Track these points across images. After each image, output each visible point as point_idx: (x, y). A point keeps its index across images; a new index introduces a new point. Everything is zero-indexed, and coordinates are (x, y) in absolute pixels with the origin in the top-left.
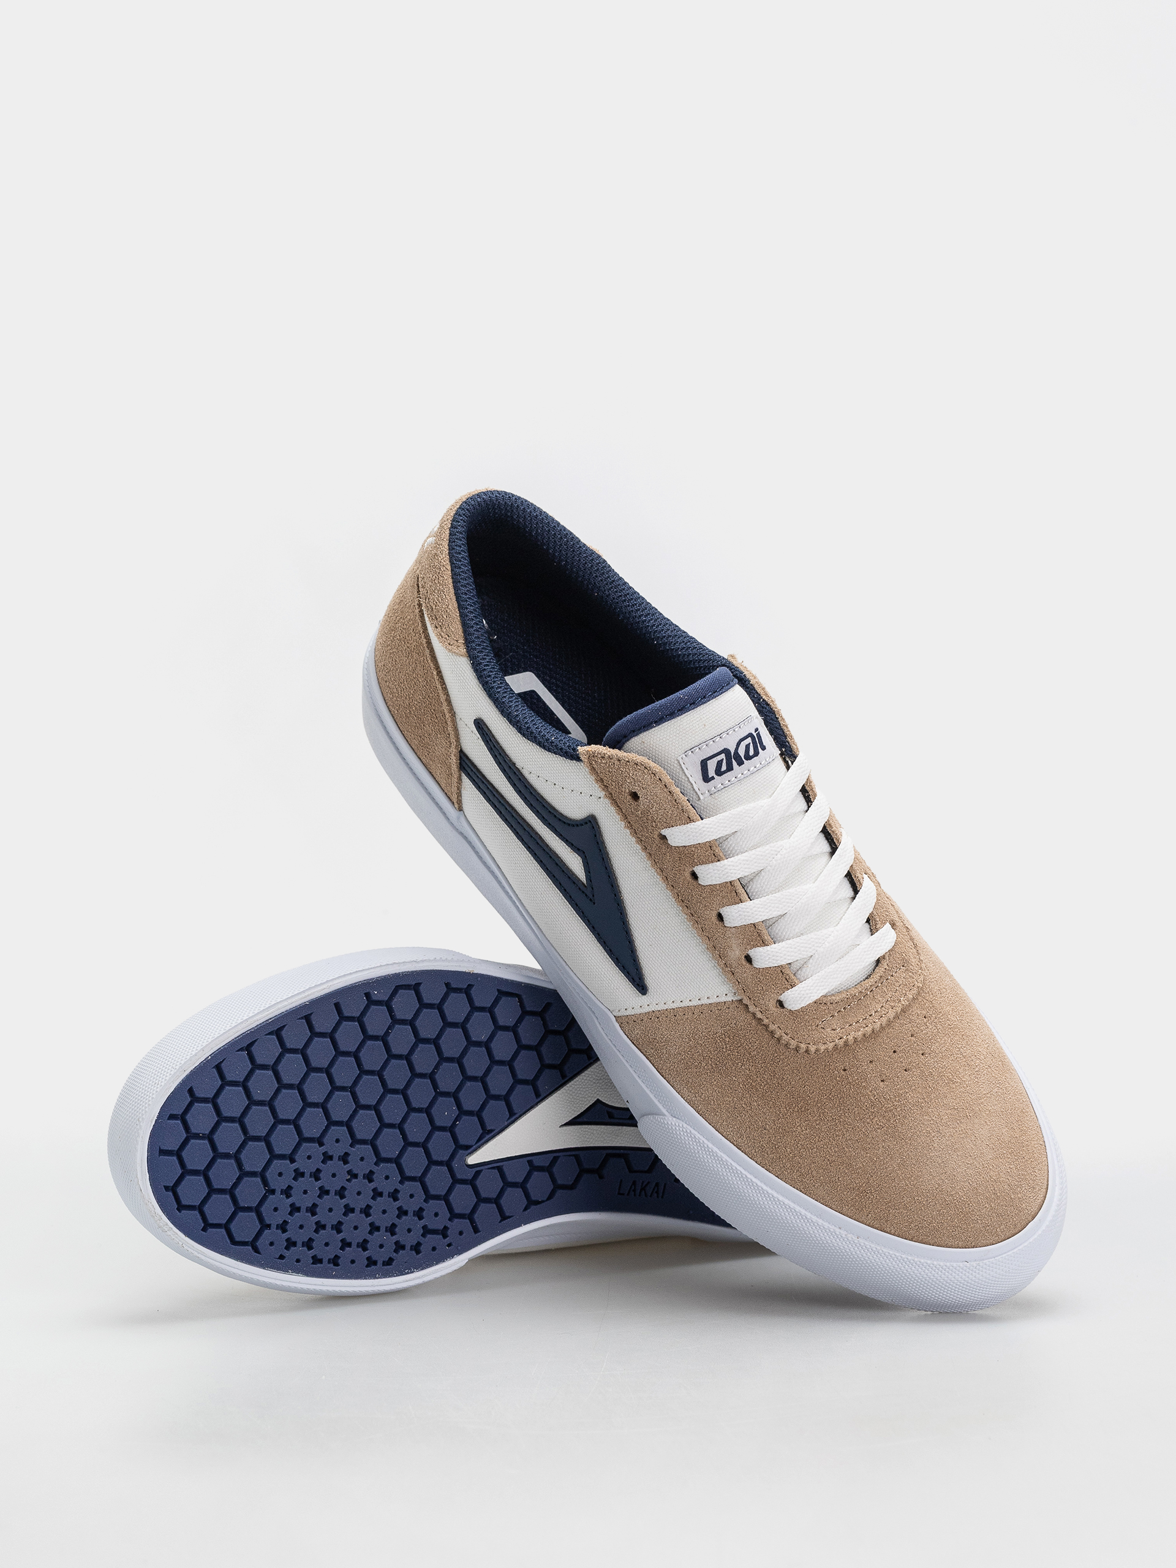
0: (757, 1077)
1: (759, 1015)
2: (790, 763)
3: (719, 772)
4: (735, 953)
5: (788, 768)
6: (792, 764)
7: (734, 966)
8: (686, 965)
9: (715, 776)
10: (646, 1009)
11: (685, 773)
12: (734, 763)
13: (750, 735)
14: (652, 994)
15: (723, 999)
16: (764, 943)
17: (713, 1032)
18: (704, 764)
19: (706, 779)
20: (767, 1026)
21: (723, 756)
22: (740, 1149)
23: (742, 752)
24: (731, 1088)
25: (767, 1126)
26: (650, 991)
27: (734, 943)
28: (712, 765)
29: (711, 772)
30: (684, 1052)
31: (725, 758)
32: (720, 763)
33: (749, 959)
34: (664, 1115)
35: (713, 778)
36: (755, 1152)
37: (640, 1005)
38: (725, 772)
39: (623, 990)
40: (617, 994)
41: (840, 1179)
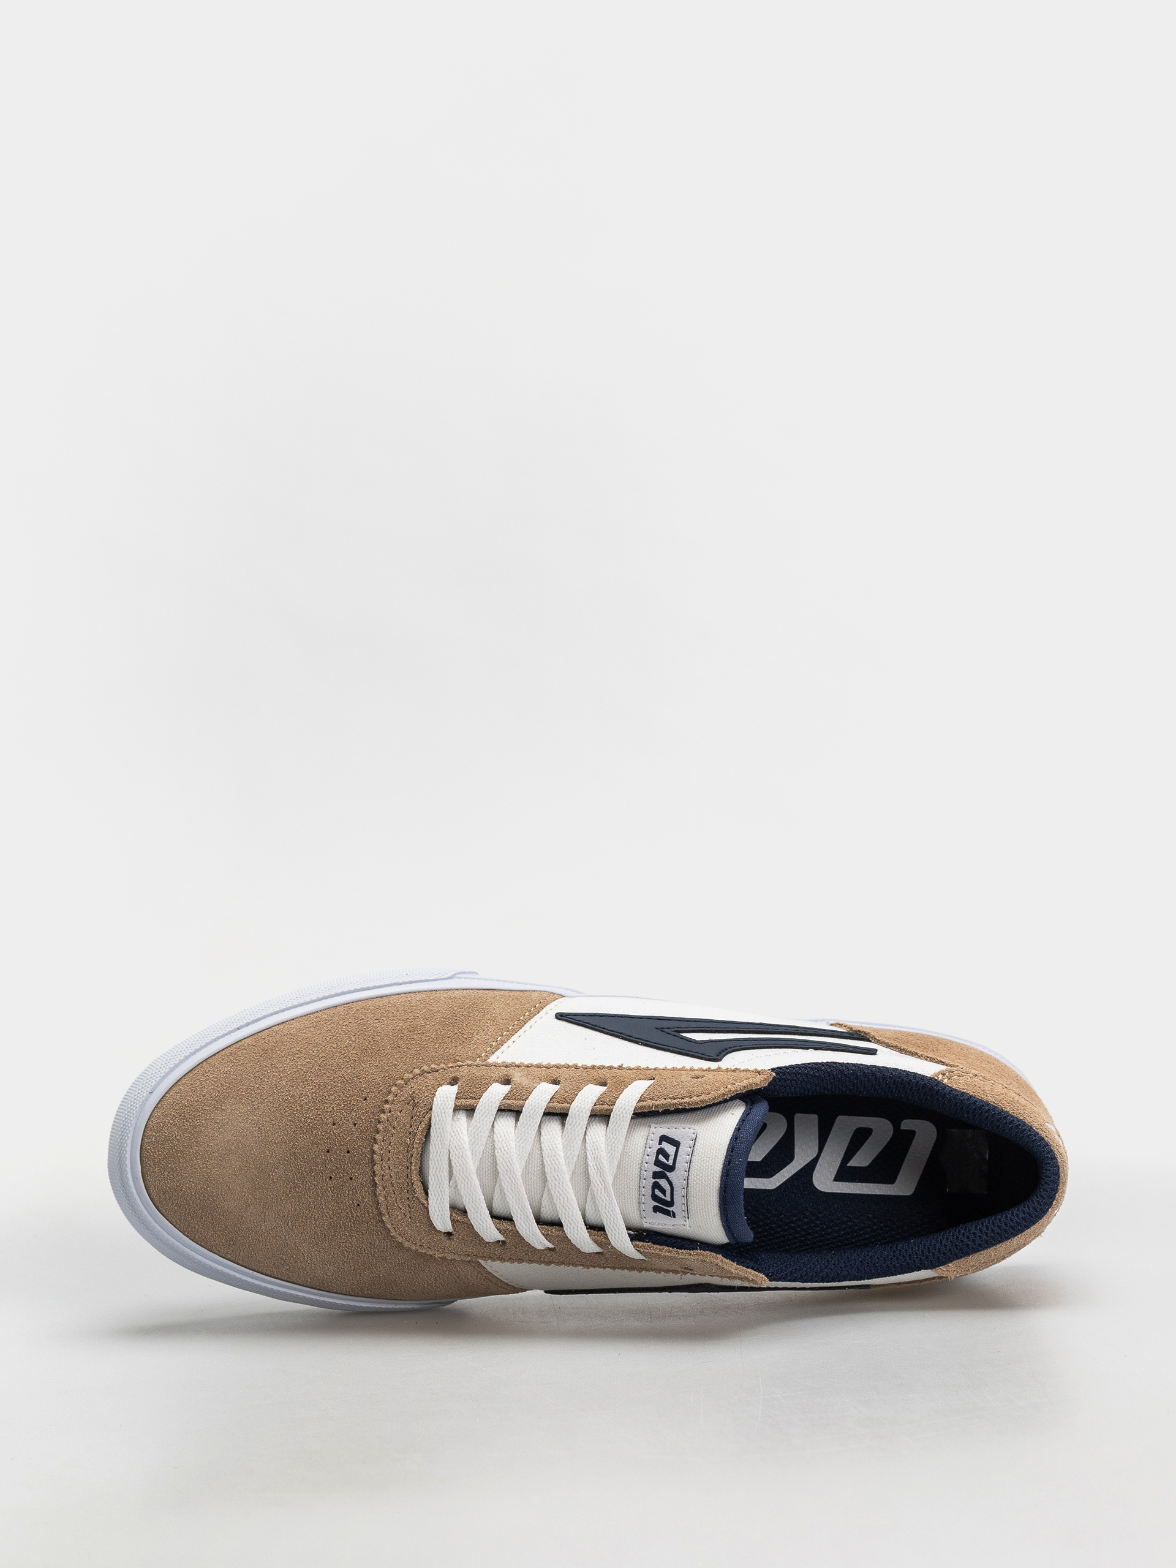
2: (630, 1232)
3: (661, 1152)
5: (628, 1229)
6: (628, 1234)
9: (659, 1146)
11: (680, 1128)
12: (658, 1169)
13: (671, 1203)
18: (676, 1144)
19: (664, 1138)
21: (670, 1163)
23: (663, 1183)
28: (670, 1149)
29: (666, 1146)
31: (667, 1163)
32: (667, 1157)
35: (660, 1143)
38: (657, 1157)
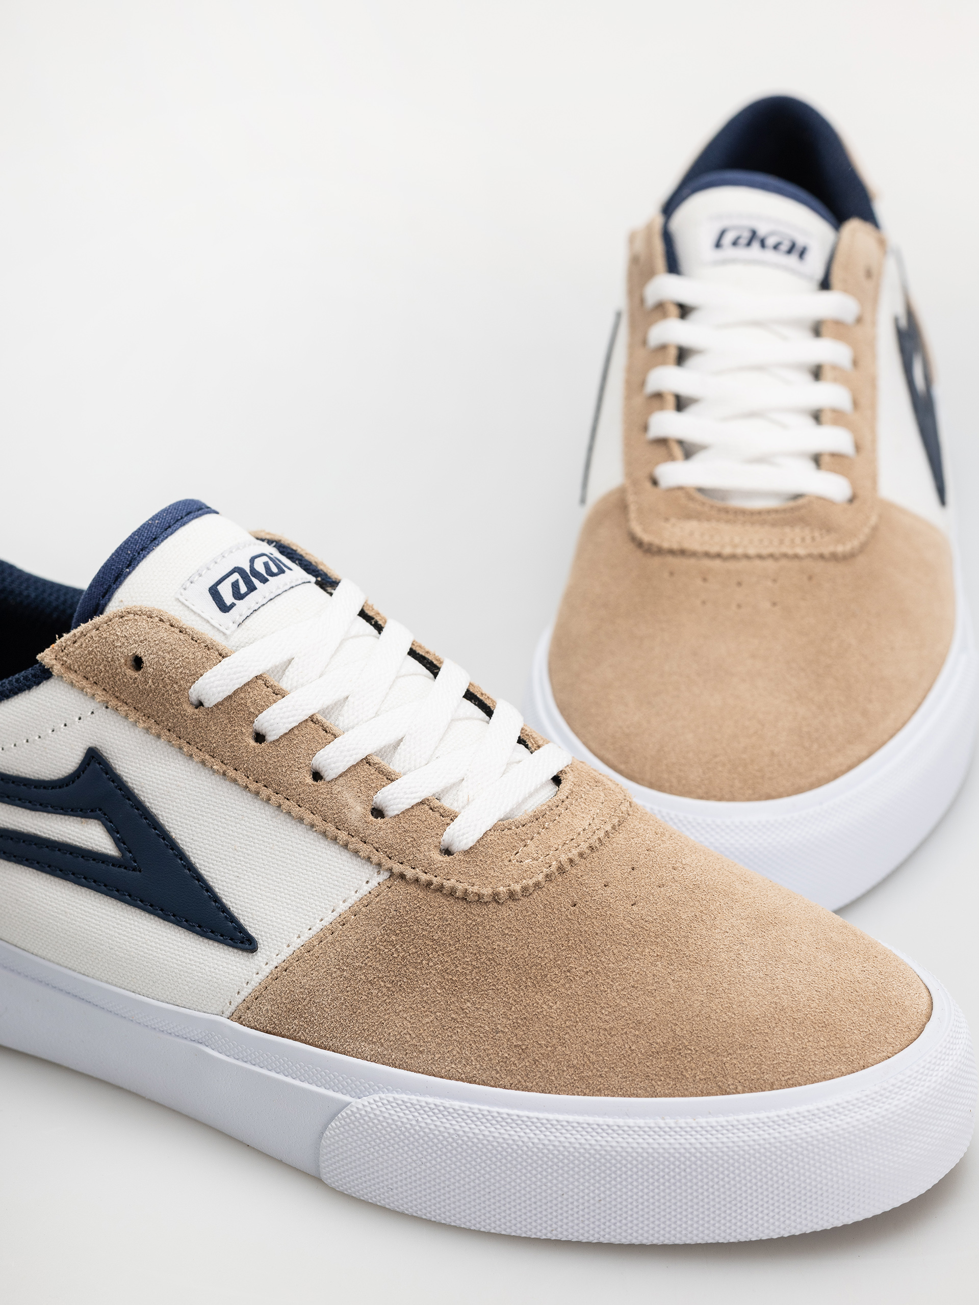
0: (457, 966)
1: (424, 877)
2: (331, 590)
3: (238, 596)
4: (357, 811)
5: (331, 594)
7: (361, 830)
8: (296, 873)
9: (235, 602)
10: (267, 970)
11: (192, 611)
14: (265, 943)
15: (366, 889)
16: (390, 778)
17: (371, 939)
18: (214, 592)
19: (225, 608)
20: (440, 888)
21: (236, 576)
22: (475, 1082)
24: (426, 1002)
25: (499, 1026)
26: (260, 941)
27: (349, 797)
28: (225, 590)
29: (228, 598)
30: (342, 992)
31: (239, 579)
32: (235, 586)
33: (378, 812)
34: (349, 1103)
35: (233, 605)
36: (497, 1073)
37: (255, 971)
38: (246, 594)
39: (225, 964)
40: (218, 976)
41: (633, 1048)
